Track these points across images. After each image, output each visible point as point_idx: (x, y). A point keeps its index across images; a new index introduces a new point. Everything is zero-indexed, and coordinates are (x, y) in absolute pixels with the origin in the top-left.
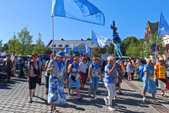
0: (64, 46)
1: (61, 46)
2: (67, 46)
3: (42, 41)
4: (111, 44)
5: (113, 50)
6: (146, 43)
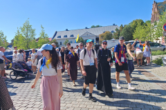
0: (69, 37)
1: (66, 36)
2: (72, 36)
3: (46, 33)
4: (117, 30)
5: (119, 35)
6: (153, 24)
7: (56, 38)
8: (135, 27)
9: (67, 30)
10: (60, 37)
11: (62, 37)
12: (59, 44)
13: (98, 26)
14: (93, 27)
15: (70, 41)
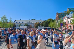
0: (21, 23)
1: (20, 23)
2: (23, 22)
4: (42, 22)
5: (43, 24)
7: (15, 23)
8: (50, 22)
9: (20, 20)
10: (17, 22)
12: (16, 26)
13: (34, 20)
14: (32, 20)
15: (21, 25)
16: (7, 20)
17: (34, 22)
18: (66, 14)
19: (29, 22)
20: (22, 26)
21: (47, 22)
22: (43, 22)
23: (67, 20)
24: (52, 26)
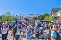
0: (21, 17)
2: (23, 17)
3: (14, 15)
5: (39, 18)
6: (51, 15)
7: (17, 17)
8: (45, 16)
11: (19, 17)
13: (32, 14)
14: (30, 14)
16: (10, 15)
17: (32, 16)
18: (60, 9)
19: (28, 17)
20: (22, 19)
21: (43, 16)
22: (39, 16)
23: (60, 14)
24: (47, 19)
